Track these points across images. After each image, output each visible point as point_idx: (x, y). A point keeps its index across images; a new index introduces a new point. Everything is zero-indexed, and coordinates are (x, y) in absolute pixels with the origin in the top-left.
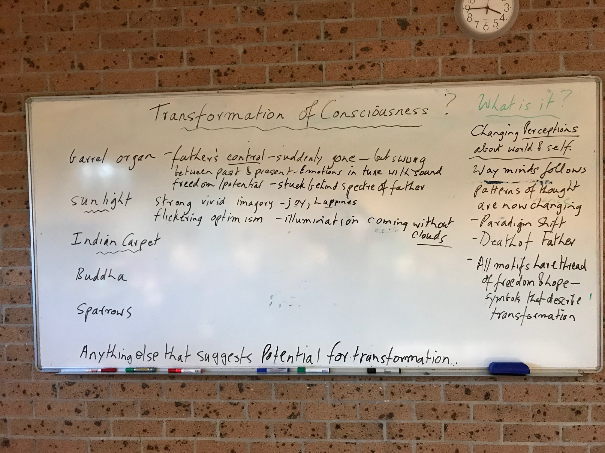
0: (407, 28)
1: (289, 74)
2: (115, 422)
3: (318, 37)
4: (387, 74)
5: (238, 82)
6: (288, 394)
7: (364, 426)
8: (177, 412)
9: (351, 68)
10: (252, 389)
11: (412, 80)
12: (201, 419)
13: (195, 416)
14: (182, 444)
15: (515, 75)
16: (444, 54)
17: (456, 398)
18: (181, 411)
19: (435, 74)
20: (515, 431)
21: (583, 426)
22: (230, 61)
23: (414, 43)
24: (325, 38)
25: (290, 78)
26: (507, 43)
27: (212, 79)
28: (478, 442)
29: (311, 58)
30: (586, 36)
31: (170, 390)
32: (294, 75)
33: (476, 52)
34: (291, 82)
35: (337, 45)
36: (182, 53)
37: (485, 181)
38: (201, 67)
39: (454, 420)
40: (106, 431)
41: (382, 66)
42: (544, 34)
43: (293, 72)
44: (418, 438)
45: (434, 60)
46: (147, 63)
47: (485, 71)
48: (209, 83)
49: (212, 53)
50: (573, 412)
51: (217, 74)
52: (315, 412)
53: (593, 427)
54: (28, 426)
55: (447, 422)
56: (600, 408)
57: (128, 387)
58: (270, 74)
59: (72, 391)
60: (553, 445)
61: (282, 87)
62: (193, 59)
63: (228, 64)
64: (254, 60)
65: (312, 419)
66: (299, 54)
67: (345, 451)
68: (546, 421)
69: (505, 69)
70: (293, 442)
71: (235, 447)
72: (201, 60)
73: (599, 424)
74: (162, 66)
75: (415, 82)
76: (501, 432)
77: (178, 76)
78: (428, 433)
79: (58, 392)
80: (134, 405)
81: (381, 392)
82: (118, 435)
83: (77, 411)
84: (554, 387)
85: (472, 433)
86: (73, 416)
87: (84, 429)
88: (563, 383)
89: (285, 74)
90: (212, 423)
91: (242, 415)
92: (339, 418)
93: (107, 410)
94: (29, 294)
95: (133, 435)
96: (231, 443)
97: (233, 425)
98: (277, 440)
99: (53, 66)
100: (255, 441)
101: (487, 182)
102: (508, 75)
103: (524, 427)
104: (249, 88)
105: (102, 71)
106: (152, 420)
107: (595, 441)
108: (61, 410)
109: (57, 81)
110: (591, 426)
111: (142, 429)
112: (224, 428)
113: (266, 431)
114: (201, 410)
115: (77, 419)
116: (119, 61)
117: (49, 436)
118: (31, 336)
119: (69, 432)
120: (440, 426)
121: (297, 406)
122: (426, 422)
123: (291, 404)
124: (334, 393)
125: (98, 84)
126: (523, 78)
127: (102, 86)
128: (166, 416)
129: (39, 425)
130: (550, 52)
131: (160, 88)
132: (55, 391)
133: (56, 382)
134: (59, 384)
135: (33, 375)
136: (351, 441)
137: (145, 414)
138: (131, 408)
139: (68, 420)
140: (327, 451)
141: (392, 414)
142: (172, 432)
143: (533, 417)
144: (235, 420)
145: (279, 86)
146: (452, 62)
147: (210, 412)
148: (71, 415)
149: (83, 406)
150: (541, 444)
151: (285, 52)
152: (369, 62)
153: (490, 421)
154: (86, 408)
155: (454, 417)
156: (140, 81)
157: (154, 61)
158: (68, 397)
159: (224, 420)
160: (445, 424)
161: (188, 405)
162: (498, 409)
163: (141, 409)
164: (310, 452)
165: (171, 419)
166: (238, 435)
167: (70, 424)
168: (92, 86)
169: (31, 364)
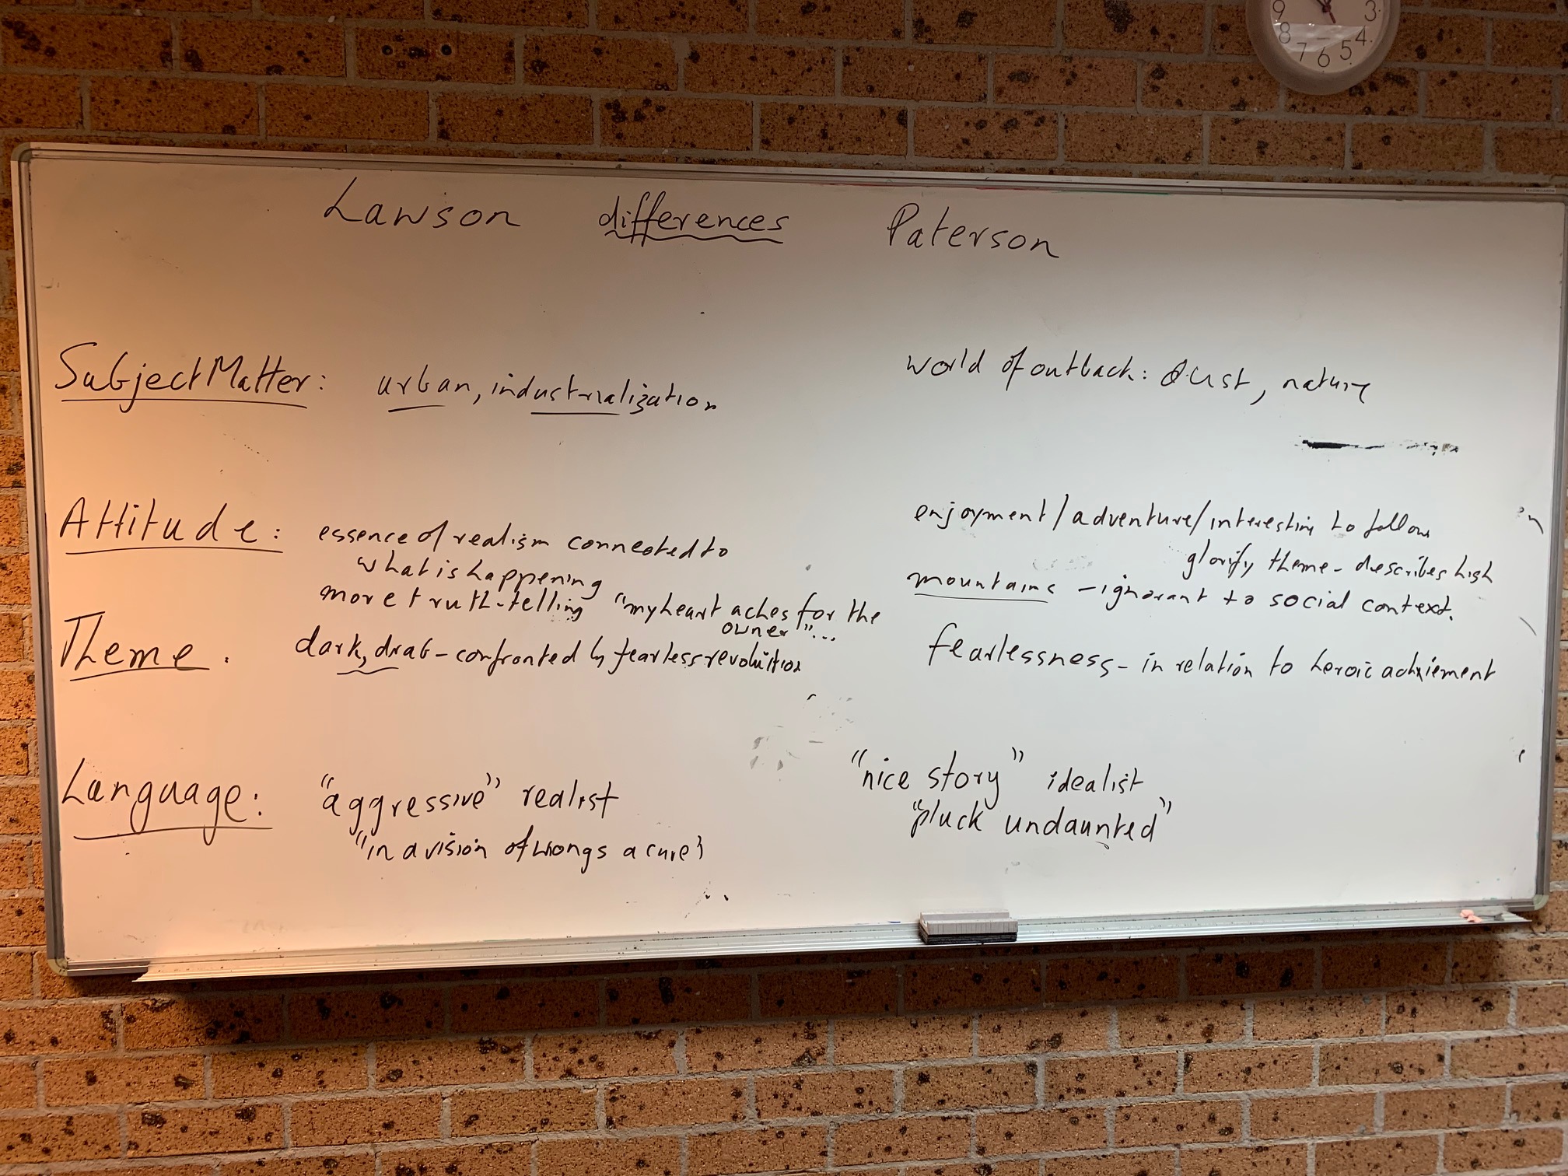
0: (1129, 28)
1: (816, 129)
2: (297, 1107)
3: (897, 34)
4: (1073, 149)
5: (674, 141)
6: (794, 1002)
7: (989, 1071)
8: (483, 1069)
9: (981, 125)
10: (698, 993)
11: (1136, 169)
12: (553, 1082)
13: (536, 1076)
14: (498, 1155)
15: (1384, 173)
16: (1217, 105)
17: (1214, 987)
18: (495, 1063)
19: (1194, 159)
20: (1346, 1059)
21: (1497, 1038)
22: (652, 80)
23: (1143, 72)
24: (916, 36)
25: (818, 142)
26: (1367, 90)
27: (597, 127)
28: (1261, 1092)
29: (876, 88)
30: (1547, 86)
31: (465, 1007)
32: (830, 132)
33: (1294, 107)
34: (820, 151)
35: (947, 59)
36: (511, 44)
37: (1304, 442)
38: (566, 90)
39: (1209, 1041)
40: (270, 1134)
41: (1061, 124)
42: (1454, 75)
43: (826, 125)
44: (1121, 1094)
45: (1193, 121)
46: (404, 67)
47: (1314, 157)
48: (589, 139)
49: (598, 52)
50: (1477, 1005)
51: (614, 114)
52: (865, 1044)
53: (1520, 1039)
54: (23, 1136)
55: (1191, 1049)
56: (1536, 993)
57: (338, 1006)
58: (765, 125)
59: (163, 1027)
60: (1430, 1087)
61: (795, 165)
62: (544, 65)
63: (645, 88)
64: (718, 82)
65: (856, 1061)
66: (844, 74)
67: (939, 1139)
68: (1416, 1029)
69: (1359, 157)
70: (805, 1126)
71: (647, 1151)
72: (567, 70)
73: (1531, 1031)
74: (449, 79)
75: (1143, 176)
76: (1316, 1064)
77: (499, 110)
78: (1145, 1080)
79: (121, 1030)
80: (355, 1054)
81: (1033, 982)
82: (309, 1143)
83: (182, 1083)
84: (1437, 948)
85: (1248, 1071)
86: (169, 1098)
87: (204, 1133)
88: (1458, 937)
89: (806, 127)
90: (585, 1091)
91: (668, 1063)
92: (926, 1055)
93: (275, 1075)
94: (24, 746)
95: (353, 1141)
96: (636, 1141)
97: (644, 1092)
98: (762, 1123)
99: (101, 52)
100: (704, 1131)
101: (1310, 445)
102: (1368, 172)
103: (1368, 1047)
104: (703, 162)
105: (262, 80)
106: (411, 1094)
107: (1523, 1072)
108: (128, 1084)
109: (113, 98)
110: (1515, 1037)
111: (381, 1123)
112: (617, 1104)
113: (733, 1103)
114: (554, 1059)
115: (180, 1106)
116: (314, 53)
117: (91, 1162)
118: (29, 872)
119: (157, 1145)
120: (1174, 1058)
121: (817, 1031)
122: (1141, 1052)
123: (803, 1027)
124: (914, 992)
125: (247, 117)
126: (1401, 183)
127: (262, 125)
128: (452, 1082)
129: (58, 1132)
130: (1463, 122)
131: (443, 143)
132: (110, 1030)
133: (113, 1002)
134: (124, 1007)
135: (37, 984)
136: (955, 1113)
137: (389, 1078)
138: (347, 1064)
139: (153, 1109)
140: (893, 1144)
141: (1059, 1036)
142: (468, 1123)
143: (1387, 1022)
144: (649, 1080)
145: (789, 160)
146: (1236, 127)
147: (581, 1062)
148: (161, 1096)
149: (198, 1067)
150: (1404, 1087)
151: (807, 67)
152: (1030, 113)
153: (1290, 1038)
154: (209, 1073)
155: (1208, 1033)
156: (382, 117)
157: (426, 61)
158: (151, 1044)
159: (620, 1080)
160: (1187, 1055)
161: (515, 1047)
162: (1311, 1009)
163: (378, 1066)
164: (849, 1149)
165: (466, 1088)
166: (656, 1120)
167: (158, 1122)
168: (230, 121)
169: (32, 955)
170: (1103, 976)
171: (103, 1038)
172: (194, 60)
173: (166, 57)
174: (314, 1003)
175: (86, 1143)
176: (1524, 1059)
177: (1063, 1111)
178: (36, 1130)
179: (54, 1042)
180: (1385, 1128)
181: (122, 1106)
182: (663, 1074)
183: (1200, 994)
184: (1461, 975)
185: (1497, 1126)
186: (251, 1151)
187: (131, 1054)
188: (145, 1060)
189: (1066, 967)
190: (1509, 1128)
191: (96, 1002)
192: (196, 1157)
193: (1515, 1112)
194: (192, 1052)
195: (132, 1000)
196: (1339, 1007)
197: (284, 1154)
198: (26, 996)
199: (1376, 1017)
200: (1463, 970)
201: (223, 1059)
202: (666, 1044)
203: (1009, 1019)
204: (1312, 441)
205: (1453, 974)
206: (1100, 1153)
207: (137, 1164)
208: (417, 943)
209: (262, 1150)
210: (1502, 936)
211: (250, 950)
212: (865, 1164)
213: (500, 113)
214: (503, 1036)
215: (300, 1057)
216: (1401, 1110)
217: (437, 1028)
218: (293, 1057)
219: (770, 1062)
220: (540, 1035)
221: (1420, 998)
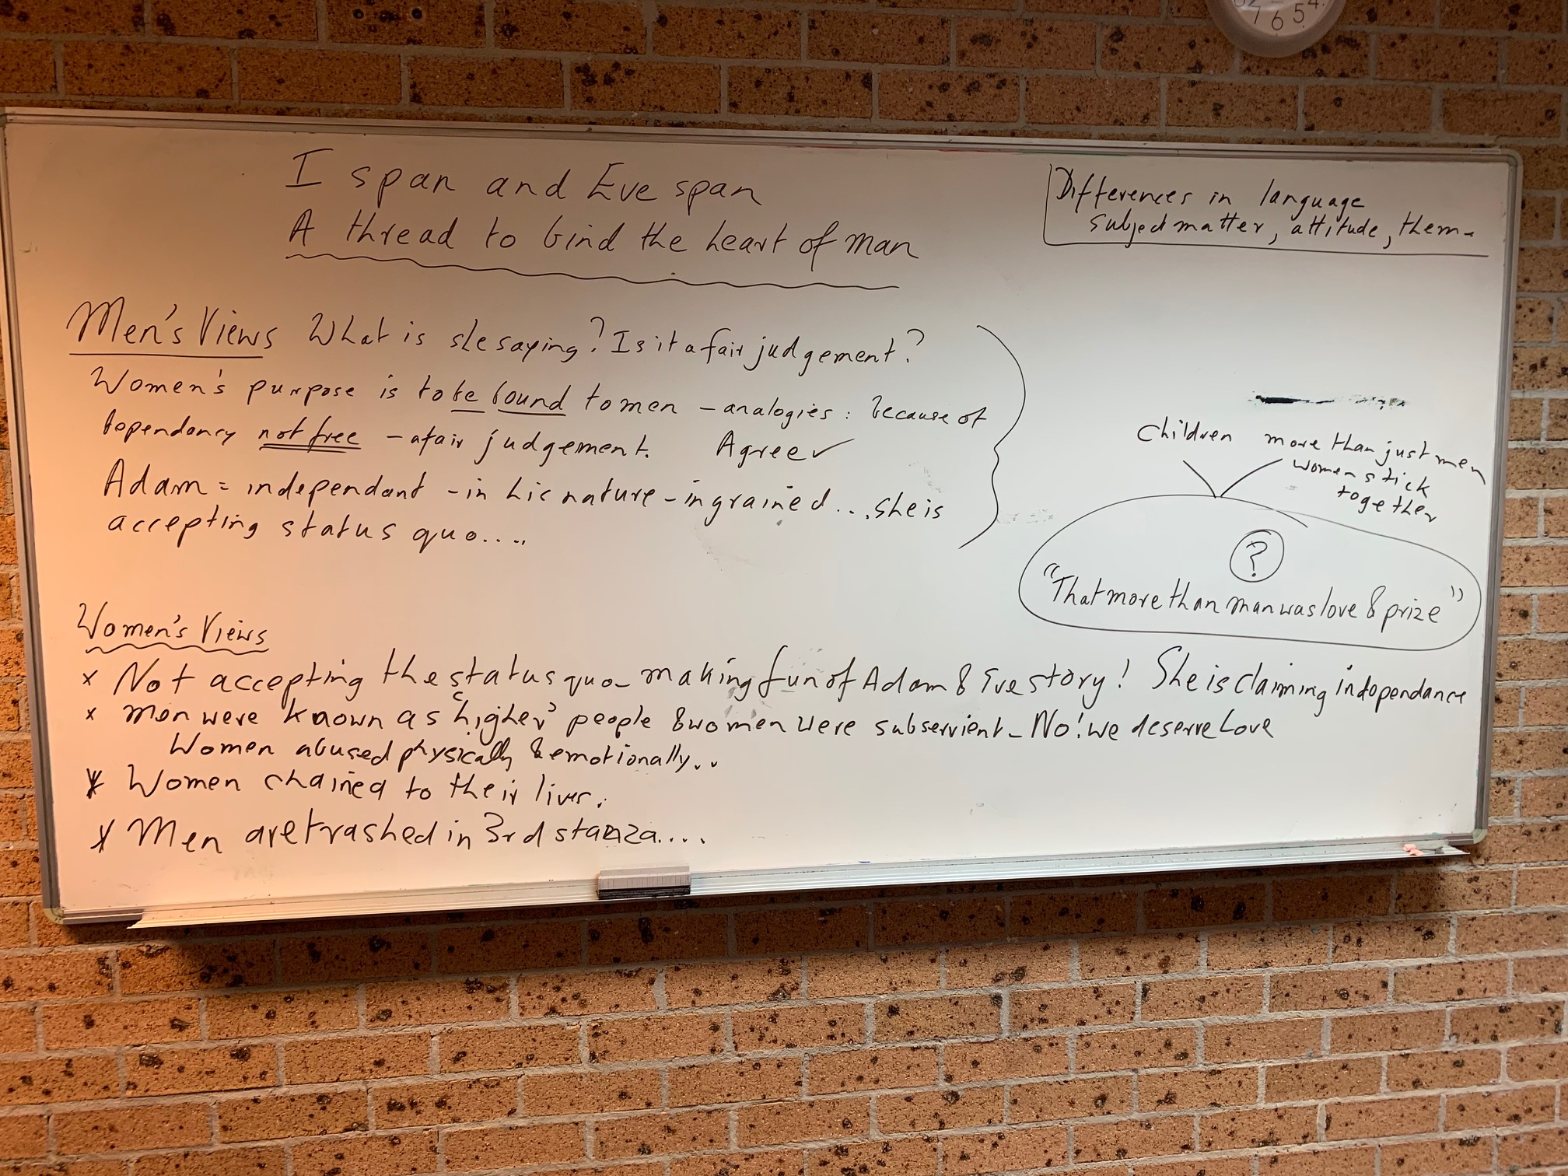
1: (783, 92)
2: (288, 1047)
4: (1034, 112)
5: (643, 104)
6: (769, 940)
7: (956, 1003)
8: (470, 1008)
9: (944, 88)
10: (676, 933)
11: (1095, 130)
12: (538, 1019)
13: (521, 1014)
14: (485, 1090)
15: (1335, 135)
16: (1174, 68)
17: (1170, 921)
18: (481, 1002)
19: (1152, 121)
20: (1295, 986)
21: (1438, 965)
22: (621, 44)
23: (1102, 35)
24: (880, 1)
25: (785, 105)
26: (1319, 52)
27: (567, 91)
28: (1215, 1019)
29: (841, 52)
30: (1493, 48)
31: (451, 949)
32: (797, 95)
33: (1249, 69)
34: (787, 113)
35: (911, 23)
36: (481, 8)
37: (1258, 397)
38: (537, 54)
39: (1166, 972)
40: (264, 1073)
41: (1022, 86)
42: (1403, 37)
43: (793, 87)
44: (1082, 1023)
45: (1151, 83)
46: (375, 31)
47: (1268, 119)
48: (560, 103)
49: (567, 15)
50: (1419, 934)
51: (584, 78)
52: (837, 978)
53: (1459, 965)
54: (24, 1078)
55: (1149, 979)
56: (1475, 922)
57: (328, 950)
58: (733, 89)
59: (159, 972)
60: (1374, 1012)
61: (763, 127)
62: (514, 29)
63: (614, 52)
64: (687, 45)
65: (828, 996)
66: (810, 38)
67: (908, 1068)
68: (1361, 958)
69: (1311, 118)
70: (780, 1058)
71: (629, 1084)
72: (537, 34)
73: (1470, 958)
74: (420, 42)
75: (1102, 138)
76: (1266, 991)
77: (470, 74)
78: (1105, 1009)
79: (117, 976)
80: (346, 996)
81: (998, 918)
82: (302, 1081)
83: (178, 1025)
84: (1382, 881)
85: (1203, 999)
86: (166, 1040)
87: (200, 1072)
88: (1402, 870)
89: (773, 90)
90: (569, 1028)
91: (648, 1000)
92: (895, 989)
93: (268, 1016)
94: (15, 702)
95: (345, 1078)
96: (618, 1075)
97: (625, 1027)
98: (739, 1056)
99: (72, 17)
100: (684, 1064)
101: (1263, 400)
102: (1319, 134)
103: (1316, 975)
104: (672, 125)
105: (235, 44)
106: (400, 1033)
107: (1462, 997)
108: (125, 1028)
109: (87, 62)
110: (1454, 964)
111: (372, 1060)
112: (599, 1039)
113: (712, 1037)
114: (539, 997)
115: (177, 1047)
116: (286, 17)
117: (91, 1102)
118: (23, 824)
119: (155, 1085)
120: (1132, 989)
121: (791, 966)
122: (1101, 983)
123: (778, 963)
124: (884, 928)
125: (221, 80)
126: (1352, 144)
127: (236, 89)
128: (440, 1021)
129: (58, 1073)
130: (1412, 84)
131: (416, 106)
132: (107, 976)
133: (109, 949)
134: (119, 954)
135: (34, 932)
136: (924, 1044)
137: (378, 1018)
138: (338, 1005)
139: (149, 1051)
140: (864, 1073)
141: (1022, 969)
142: (456, 1059)
143: (1334, 952)
144: (630, 1016)
145: (757, 123)
146: (1192, 90)
147: (564, 1000)
148: (158, 1038)
149: (193, 1010)
150: (1350, 1012)
151: (773, 30)
152: (992, 76)
153: (1243, 967)
154: (204, 1016)
155: (1165, 965)
156: (355, 81)
157: (397, 25)
158: (147, 989)
159: (601, 1016)
160: (1144, 985)
161: (501, 987)
162: (1262, 940)
163: (368, 1006)
164: (823, 1079)
165: (454, 1026)
166: (637, 1054)
167: (155, 1063)
168: (204, 85)
169: (28, 904)
170: (1064, 912)
171: (99, 983)
172: (166, 24)
173: (138, 22)
174: (305, 947)
175: (86, 1084)
176: (1463, 984)
177: (1026, 1040)
178: (36, 1073)
179: (52, 988)
180: (1332, 1051)
181: (120, 1048)
182: (644, 1011)
183: (1158, 928)
184: (1404, 906)
185: (1437, 1048)
186: (246, 1089)
187: (127, 999)
188: (141, 1004)
189: (1029, 903)
190: (1449, 1049)
191: (92, 949)
192: (193, 1096)
193: (1454, 1034)
194: (187, 995)
195: (127, 947)
196: (1288, 938)
197: (279, 1092)
198: (23, 944)
199: (1324, 946)
200: (1406, 902)
201: (217, 1002)
202: (646, 981)
203: (974, 954)
204: (1264, 396)
205: (1396, 905)
206: (1062, 1079)
207: (135, 1103)
208: (403, 888)
209: (257, 1088)
210: (1443, 869)
211: (242, 898)
212: (838, 1093)
213: (471, 77)
214: (488, 976)
215: (292, 999)
216: (1347, 1034)
217: (424, 969)
218: (286, 999)
219: (746, 997)
220: (524, 975)
221: (1366, 929)
